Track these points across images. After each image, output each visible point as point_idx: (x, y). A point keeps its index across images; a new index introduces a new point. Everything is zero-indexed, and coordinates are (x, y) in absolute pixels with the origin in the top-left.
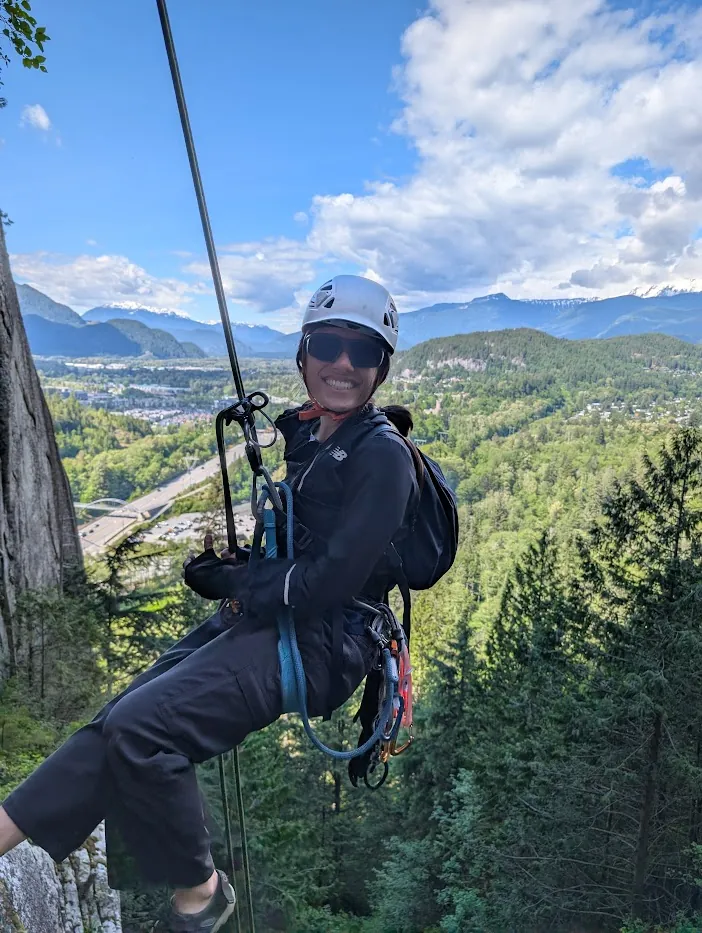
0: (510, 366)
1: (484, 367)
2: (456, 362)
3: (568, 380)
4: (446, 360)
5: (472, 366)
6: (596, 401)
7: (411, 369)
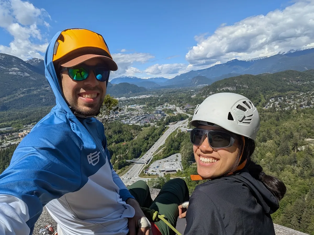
0: (243, 88)
1: (235, 89)
2: (226, 88)
3: (262, 91)
4: (223, 88)
5: (231, 89)
6: (272, 98)
7: (212, 92)
